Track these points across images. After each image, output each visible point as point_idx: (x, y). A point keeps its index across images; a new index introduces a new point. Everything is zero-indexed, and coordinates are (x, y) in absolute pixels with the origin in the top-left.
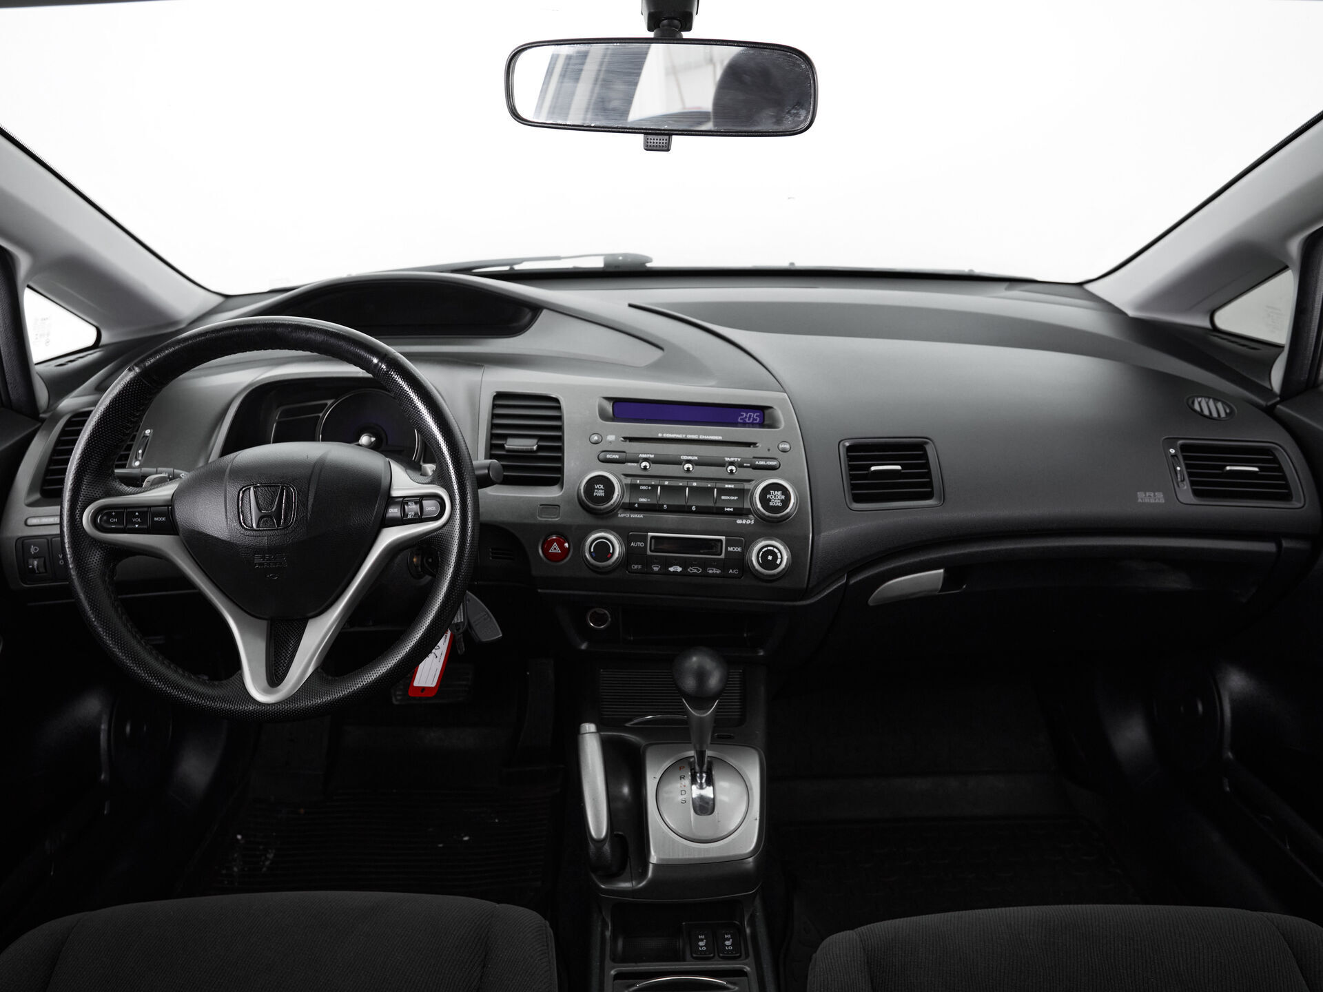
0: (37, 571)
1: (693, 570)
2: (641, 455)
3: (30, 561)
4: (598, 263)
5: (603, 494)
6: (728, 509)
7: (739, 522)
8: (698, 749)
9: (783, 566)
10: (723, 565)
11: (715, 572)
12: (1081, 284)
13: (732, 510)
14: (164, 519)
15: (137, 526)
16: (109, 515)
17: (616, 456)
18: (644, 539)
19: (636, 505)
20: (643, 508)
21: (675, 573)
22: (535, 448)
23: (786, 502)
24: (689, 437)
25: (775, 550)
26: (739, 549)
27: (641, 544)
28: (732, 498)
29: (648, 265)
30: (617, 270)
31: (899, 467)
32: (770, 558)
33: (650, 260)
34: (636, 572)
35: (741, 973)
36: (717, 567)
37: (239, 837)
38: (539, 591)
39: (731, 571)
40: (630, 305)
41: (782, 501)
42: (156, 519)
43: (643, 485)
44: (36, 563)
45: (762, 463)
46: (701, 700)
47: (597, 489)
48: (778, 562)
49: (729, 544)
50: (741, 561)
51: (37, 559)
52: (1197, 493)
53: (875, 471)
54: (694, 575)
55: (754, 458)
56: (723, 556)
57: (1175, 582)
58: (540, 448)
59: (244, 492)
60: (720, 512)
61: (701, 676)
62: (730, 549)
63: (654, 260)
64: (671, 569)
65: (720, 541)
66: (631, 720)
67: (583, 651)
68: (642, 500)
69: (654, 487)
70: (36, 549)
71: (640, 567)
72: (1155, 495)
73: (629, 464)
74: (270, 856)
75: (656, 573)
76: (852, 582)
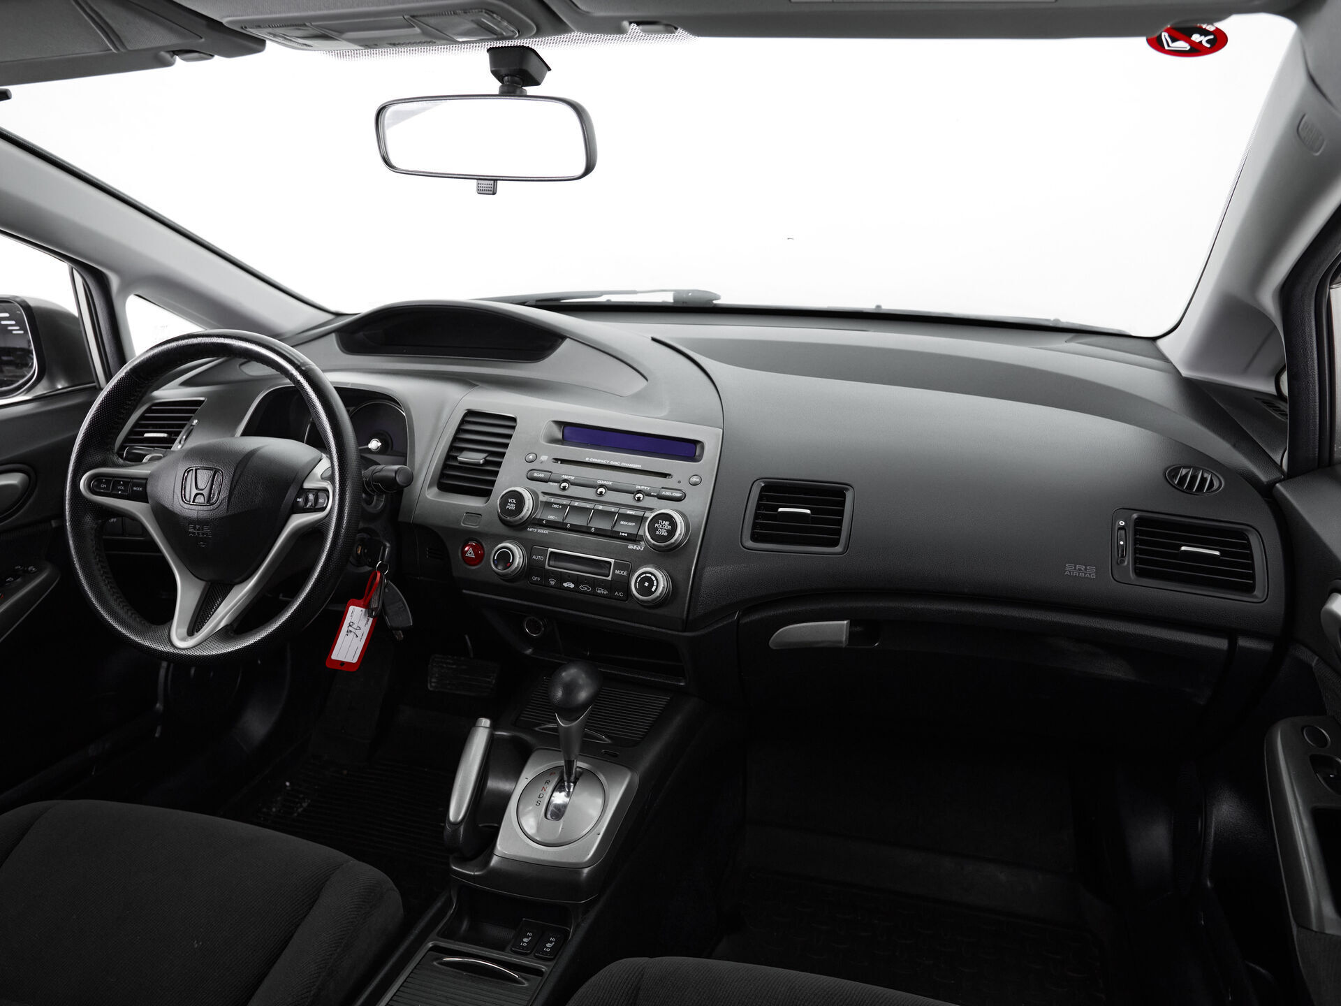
1: (584, 588)
2: (563, 476)
5: (514, 508)
6: (623, 534)
7: (630, 547)
8: (567, 759)
9: (658, 593)
10: (610, 586)
11: (603, 592)
12: (1154, 339)
13: (626, 535)
14: (141, 489)
15: (120, 492)
16: (100, 482)
17: (541, 475)
18: (544, 553)
19: (544, 522)
20: (551, 525)
21: (568, 589)
22: (481, 462)
23: (672, 532)
24: (613, 463)
25: (653, 577)
26: (625, 573)
27: (541, 558)
28: (630, 524)
31: (808, 511)
32: (646, 584)
33: (718, 298)
34: (536, 583)
35: (538, 972)
36: (604, 588)
37: (288, 784)
38: (464, 591)
39: (617, 593)
40: (654, 339)
41: (668, 531)
42: (135, 488)
43: (555, 504)
45: (668, 493)
46: (569, 711)
47: (511, 503)
48: (653, 590)
49: (617, 566)
50: (624, 584)
52: (1140, 573)
53: (782, 512)
54: (585, 593)
55: (662, 488)
56: (610, 578)
57: (1115, 670)
58: (487, 462)
59: (188, 472)
60: (614, 535)
61: (570, 688)
62: (617, 572)
64: (565, 585)
65: (610, 563)
66: (539, 725)
67: (527, 656)
68: (551, 517)
69: (565, 506)
71: (539, 579)
72: (1086, 569)
73: (551, 483)
74: (305, 805)
75: (552, 587)
76: (746, 620)
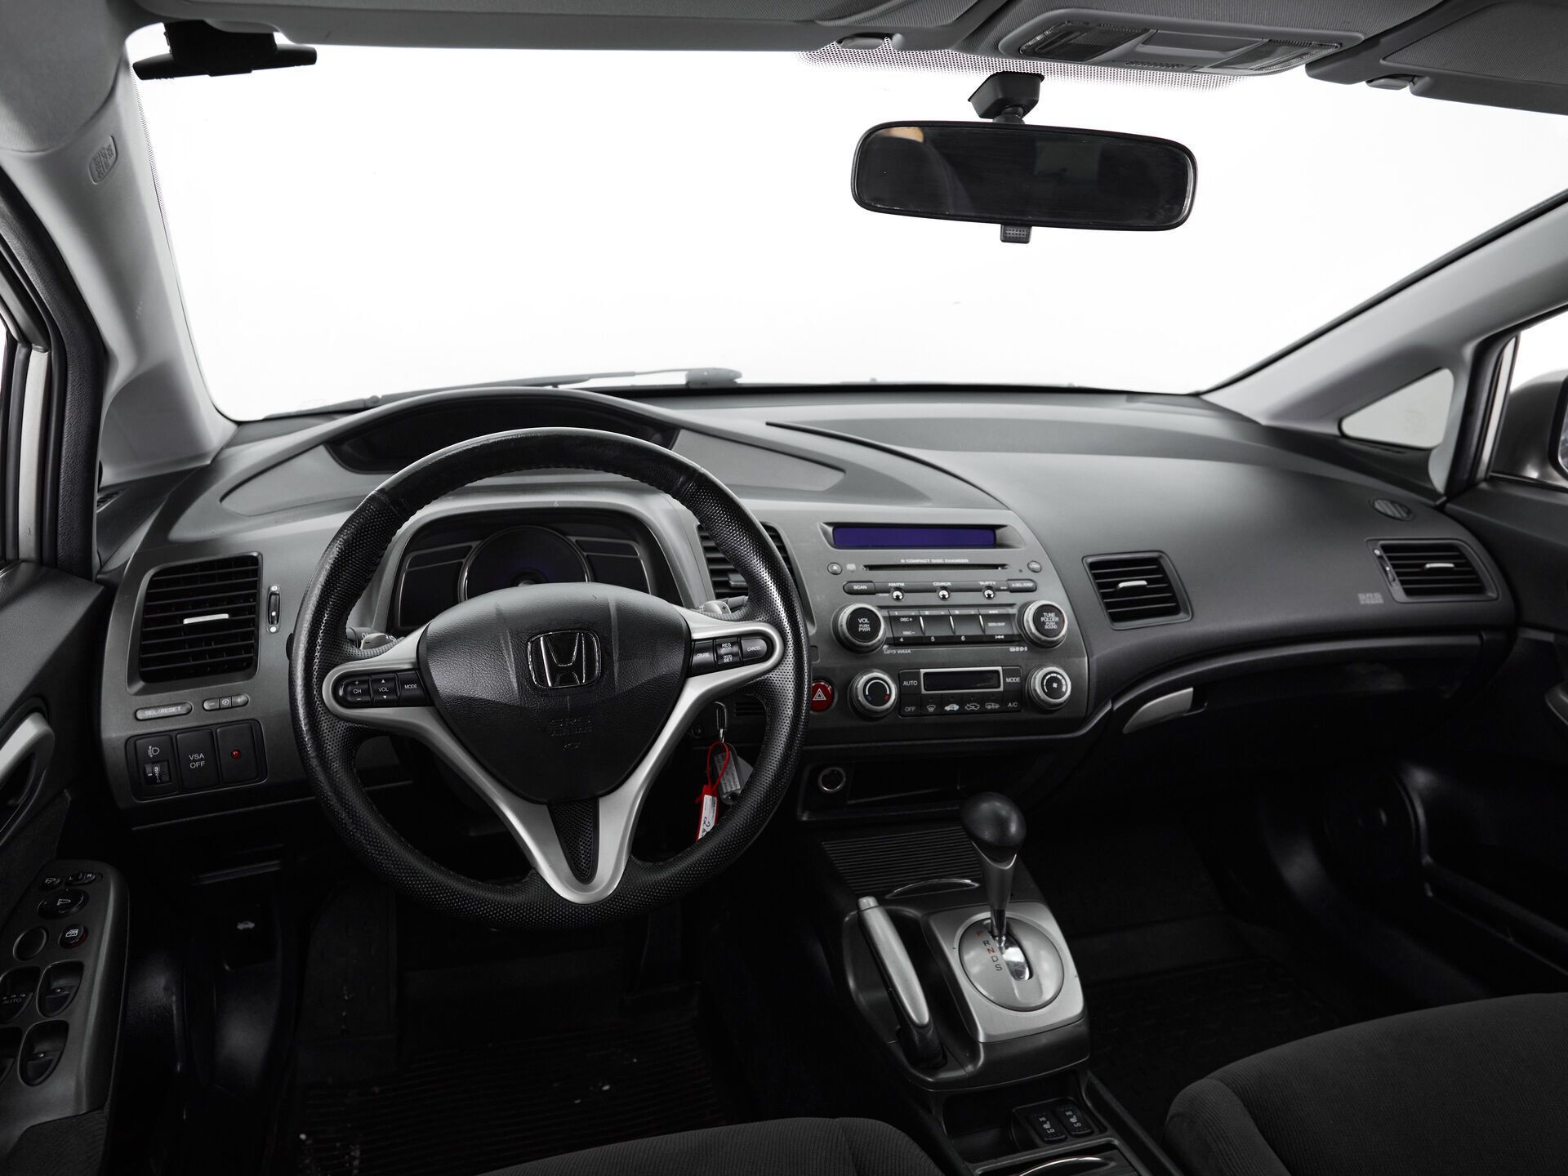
0: (158, 781)
1: (970, 707)
2: (890, 584)
3: (148, 769)
4: (679, 380)
5: (869, 629)
6: (999, 637)
7: (1012, 649)
8: (996, 908)
9: (1068, 693)
10: (1001, 698)
11: (993, 707)
12: (1197, 395)
13: (1003, 637)
14: (414, 686)
15: (385, 697)
17: (864, 587)
18: (916, 676)
19: (902, 640)
20: (910, 642)
21: (952, 712)
23: (1060, 624)
24: (934, 561)
25: (1052, 675)
26: (1018, 680)
27: (914, 683)
28: (1000, 624)
29: (739, 381)
30: (704, 387)
31: (1144, 583)
32: (1055, 685)
33: (739, 375)
34: (910, 715)
35: (1109, 1147)
36: (995, 701)
37: (303, 1137)
39: (1010, 705)
40: (768, 424)
41: (1056, 623)
42: (406, 687)
43: (903, 617)
44: (157, 769)
45: (1018, 585)
46: (1000, 850)
47: (862, 623)
48: (1064, 689)
49: (1007, 674)
50: (1022, 695)
51: (159, 764)
52: (1408, 592)
53: (1124, 588)
54: (972, 712)
55: (1009, 580)
56: (1001, 689)
57: (1391, 683)
59: (533, 643)
60: (991, 640)
61: (1001, 824)
62: (1009, 680)
63: (744, 374)
64: (948, 708)
65: (997, 672)
66: (890, 891)
67: (804, 821)
68: (907, 633)
69: (916, 618)
70: (155, 751)
71: (913, 708)
72: (1374, 596)
73: (880, 595)
75: (931, 714)
76: (1116, 707)
